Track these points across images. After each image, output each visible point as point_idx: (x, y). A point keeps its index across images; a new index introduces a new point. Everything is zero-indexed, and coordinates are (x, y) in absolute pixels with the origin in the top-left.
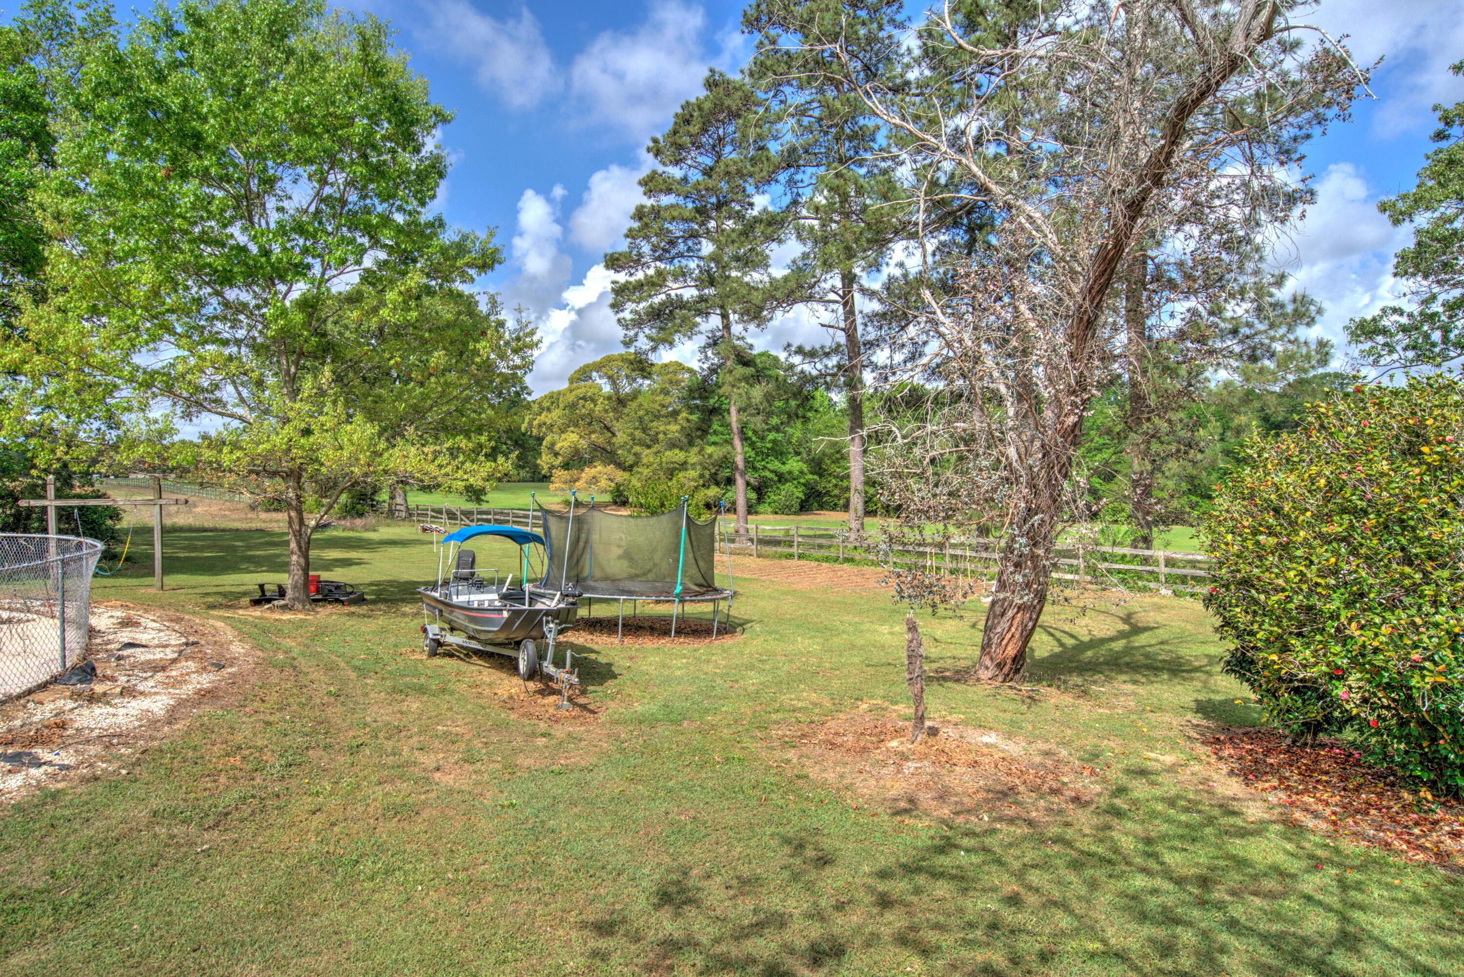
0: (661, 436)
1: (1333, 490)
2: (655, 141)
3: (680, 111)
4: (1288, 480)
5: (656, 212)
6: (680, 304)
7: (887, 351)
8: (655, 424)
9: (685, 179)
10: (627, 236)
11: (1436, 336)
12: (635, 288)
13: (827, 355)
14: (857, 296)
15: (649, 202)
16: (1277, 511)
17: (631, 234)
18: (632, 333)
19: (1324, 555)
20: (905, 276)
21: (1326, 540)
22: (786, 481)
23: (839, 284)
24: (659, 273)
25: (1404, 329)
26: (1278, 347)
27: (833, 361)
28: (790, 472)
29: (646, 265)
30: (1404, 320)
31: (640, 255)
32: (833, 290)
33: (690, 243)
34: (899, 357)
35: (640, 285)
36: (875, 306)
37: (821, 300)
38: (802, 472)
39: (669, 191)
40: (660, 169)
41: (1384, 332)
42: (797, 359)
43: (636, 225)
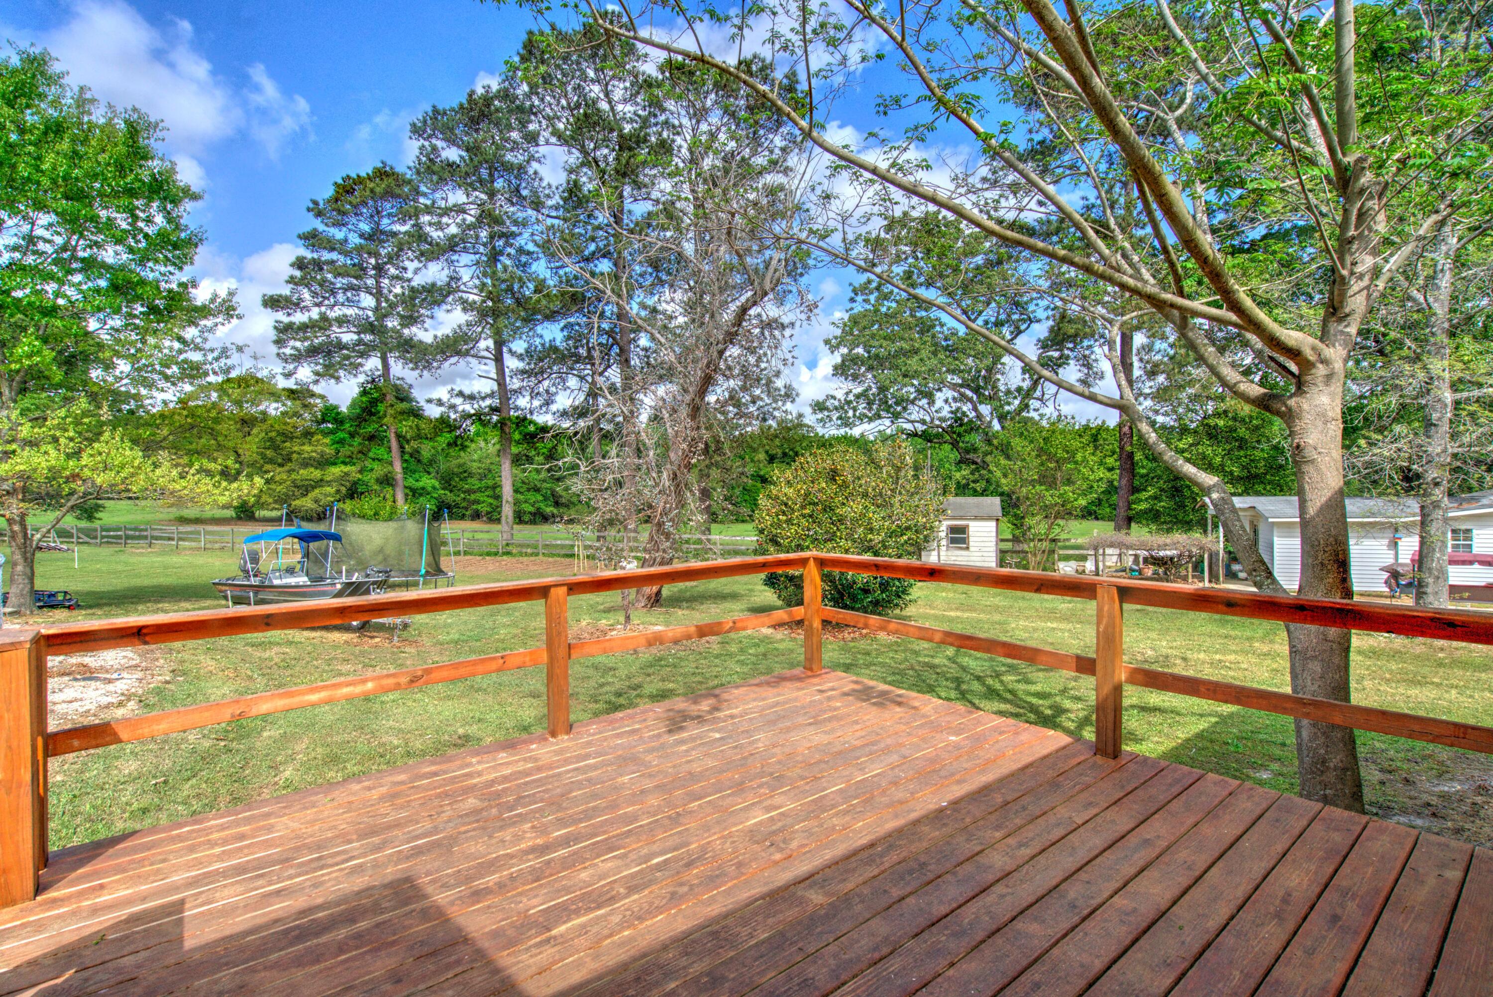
0: (295, 456)
1: (807, 495)
2: (316, 203)
3: (340, 181)
4: (790, 491)
5: (318, 265)
6: (341, 346)
7: (528, 398)
8: (288, 444)
9: (346, 240)
10: (288, 282)
11: (851, 413)
12: (299, 329)
13: (483, 398)
14: (506, 356)
15: (309, 255)
16: (786, 505)
17: (292, 280)
18: (291, 367)
19: (804, 522)
20: (543, 345)
21: (804, 516)
22: (421, 495)
23: (492, 346)
24: (324, 318)
25: (836, 408)
26: (776, 413)
27: (488, 402)
28: (423, 488)
29: (307, 309)
30: (836, 403)
31: (301, 300)
32: (487, 349)
33: (349, 294)
34: (536, 403)
35: (304, 327)
36: (521, 365)
37: (476, 356)
38: (434, 488)
39: (332, 249)
40: (321, 228)
41: (827, 409)
42: (458, 401)
43: (298, 273)
